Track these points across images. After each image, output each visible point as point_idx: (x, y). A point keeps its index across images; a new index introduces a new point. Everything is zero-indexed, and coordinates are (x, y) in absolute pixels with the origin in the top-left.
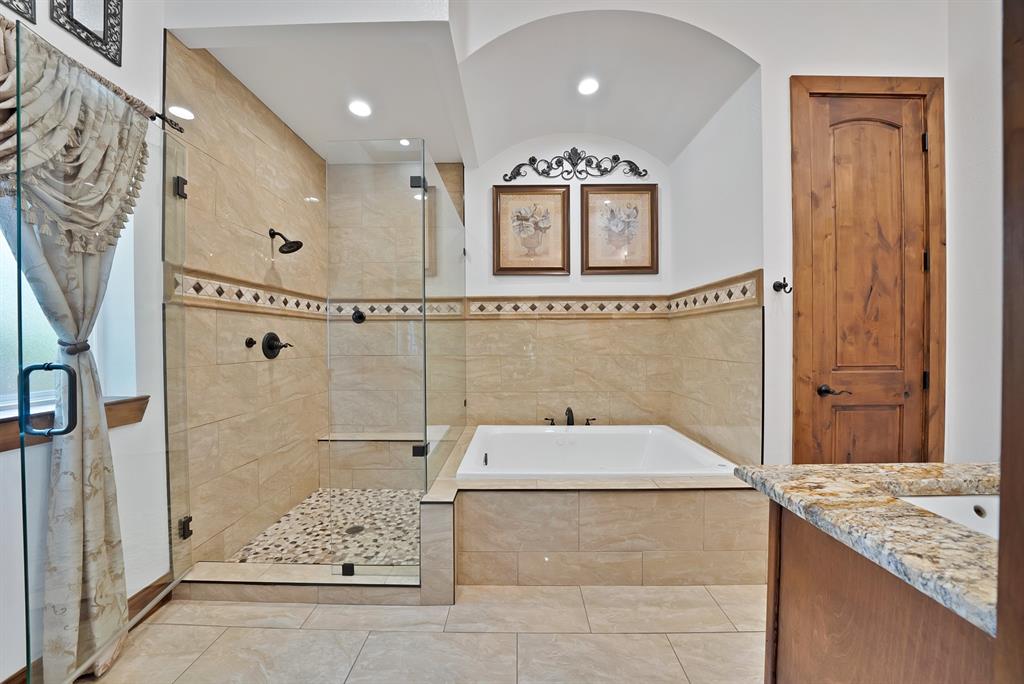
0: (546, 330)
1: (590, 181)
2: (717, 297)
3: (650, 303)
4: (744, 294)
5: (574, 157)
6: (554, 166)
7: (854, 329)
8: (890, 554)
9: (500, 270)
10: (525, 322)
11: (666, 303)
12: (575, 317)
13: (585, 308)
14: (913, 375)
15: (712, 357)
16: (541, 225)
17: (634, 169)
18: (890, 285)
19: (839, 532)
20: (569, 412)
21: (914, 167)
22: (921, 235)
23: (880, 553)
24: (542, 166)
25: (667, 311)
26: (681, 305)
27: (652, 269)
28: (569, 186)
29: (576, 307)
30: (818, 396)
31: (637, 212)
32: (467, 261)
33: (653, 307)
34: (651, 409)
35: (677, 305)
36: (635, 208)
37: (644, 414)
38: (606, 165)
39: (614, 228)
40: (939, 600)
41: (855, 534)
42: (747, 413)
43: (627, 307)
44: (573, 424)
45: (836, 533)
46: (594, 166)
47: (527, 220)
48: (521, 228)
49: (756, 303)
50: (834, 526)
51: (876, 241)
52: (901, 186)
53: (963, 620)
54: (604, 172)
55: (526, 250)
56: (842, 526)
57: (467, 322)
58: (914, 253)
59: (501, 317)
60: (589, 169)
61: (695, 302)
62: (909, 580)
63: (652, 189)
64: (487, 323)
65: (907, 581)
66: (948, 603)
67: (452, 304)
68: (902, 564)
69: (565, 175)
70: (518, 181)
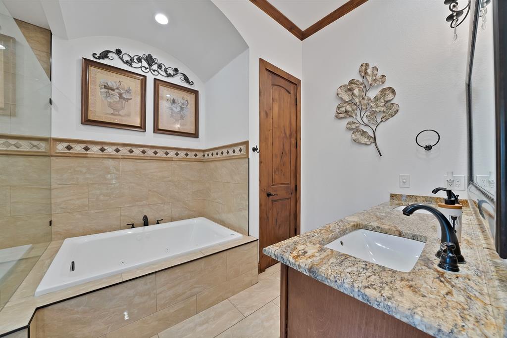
0: (127, 165)
1: (159, 77)
2: (228, 152)
3: (194, 153)
4: (241, 152)
5: (150, 60)
6: (135, 60)
7: (278, 169)
8: (359, 291)
9: (86, 121)
10: (110, 160)
11: (202, 154)
12: (149, 158)
13: (156, 153)
14: (293, 186)
15: (226, 181)
16: (124, 96)
17: (186, 79)
18: (287, 152)
19: (329, 281)
20: (145, 218)
21: (293, 110)
22: (295, 135)
23: (354, 291)
24: (126, 58)
25: (202, 158)
26: (210, 155)
27: (195, 135)
28: (146, 76)
29: (150, 152)
30: (267, 197)
31: (188, 102)
32: (53, 109)
33: (196, 155)
34: (194, 209)
35: (208, 155)
36: (187, 101)
37: (192, 212)
38: (171, 71)
39: (175, 109)
40: (386, 312)
41: (338, 281)
42: (242, 207)
43: (182, 154)
44: (148, 225)
45: (328, 282)
46: (163, 69)
47: (113, 90)
48: (108, 95)
49: (246, 156)
50: (327, 278)
51: (284, 135)
52: (290, 115)
53: (399, 320)
54: (169, 75)
55: (112, 111)
56: (331, 278)
57: (52, 158)
58: (293, 141)
59: (88, 156)
60: (159, 71)
61: (217, 154)
62: (370, 303)
63: (196, 93)
64: (75, 159)
65: (369, 304)
66: (390, 313)
67: (35, 143)
68: (366, 296)
69: (143, 69)
70: (105, 61)
